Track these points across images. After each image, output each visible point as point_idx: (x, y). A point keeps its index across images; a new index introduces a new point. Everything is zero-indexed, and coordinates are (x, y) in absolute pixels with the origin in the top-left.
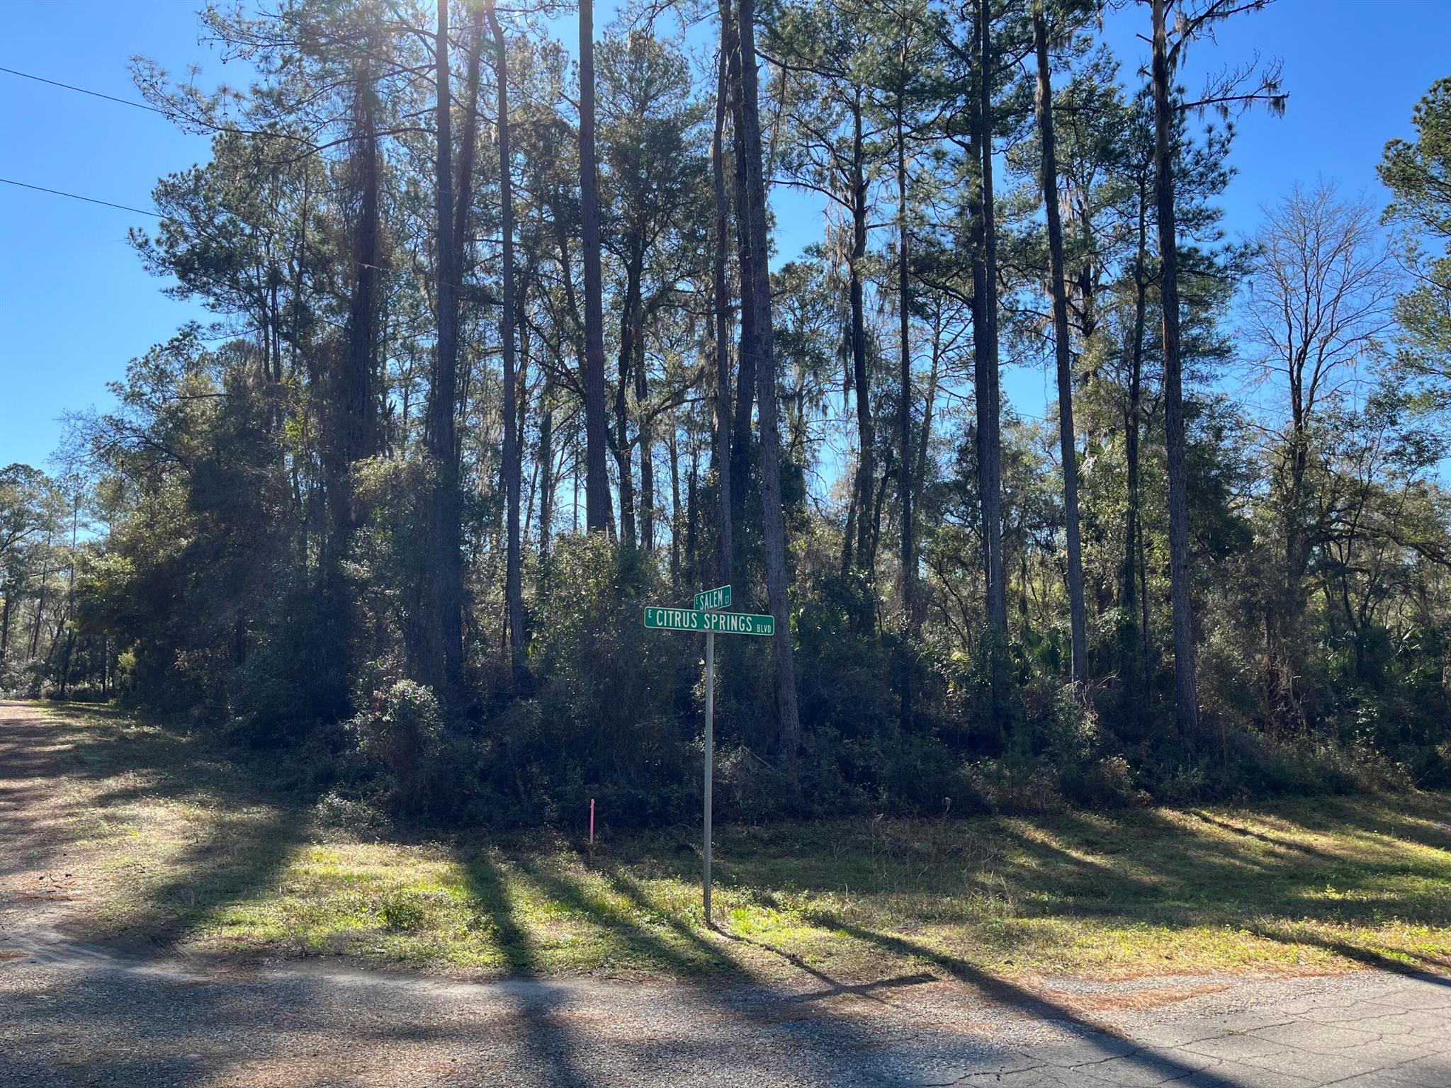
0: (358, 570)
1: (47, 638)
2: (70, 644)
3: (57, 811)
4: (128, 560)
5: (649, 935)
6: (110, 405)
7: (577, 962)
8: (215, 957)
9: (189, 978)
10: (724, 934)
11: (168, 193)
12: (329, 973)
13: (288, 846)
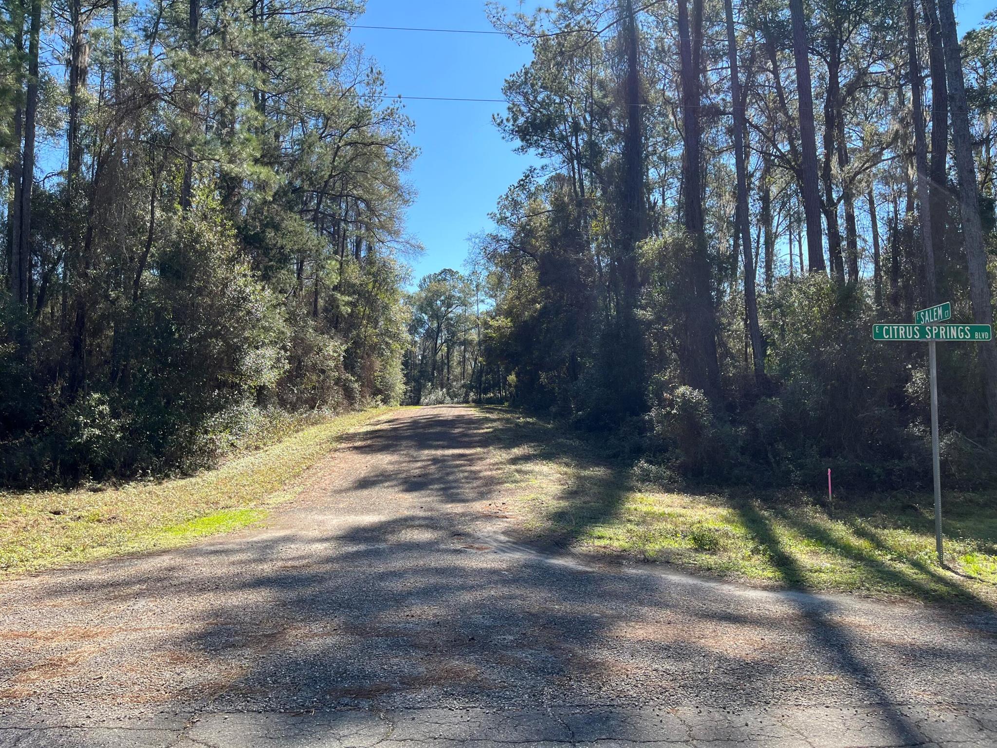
0: (645, 314)
1: (469, 369)
2: (481, 372)
3: (491, 467)
4: (509, 320)
5: (892, 569)
6: (492, 227)
7: (838, 584)
8: (593, 557)
9: (581, 568)
10: (956, 573)
11: (511, 87)
12: (664, 573)
13: (621, 493)
